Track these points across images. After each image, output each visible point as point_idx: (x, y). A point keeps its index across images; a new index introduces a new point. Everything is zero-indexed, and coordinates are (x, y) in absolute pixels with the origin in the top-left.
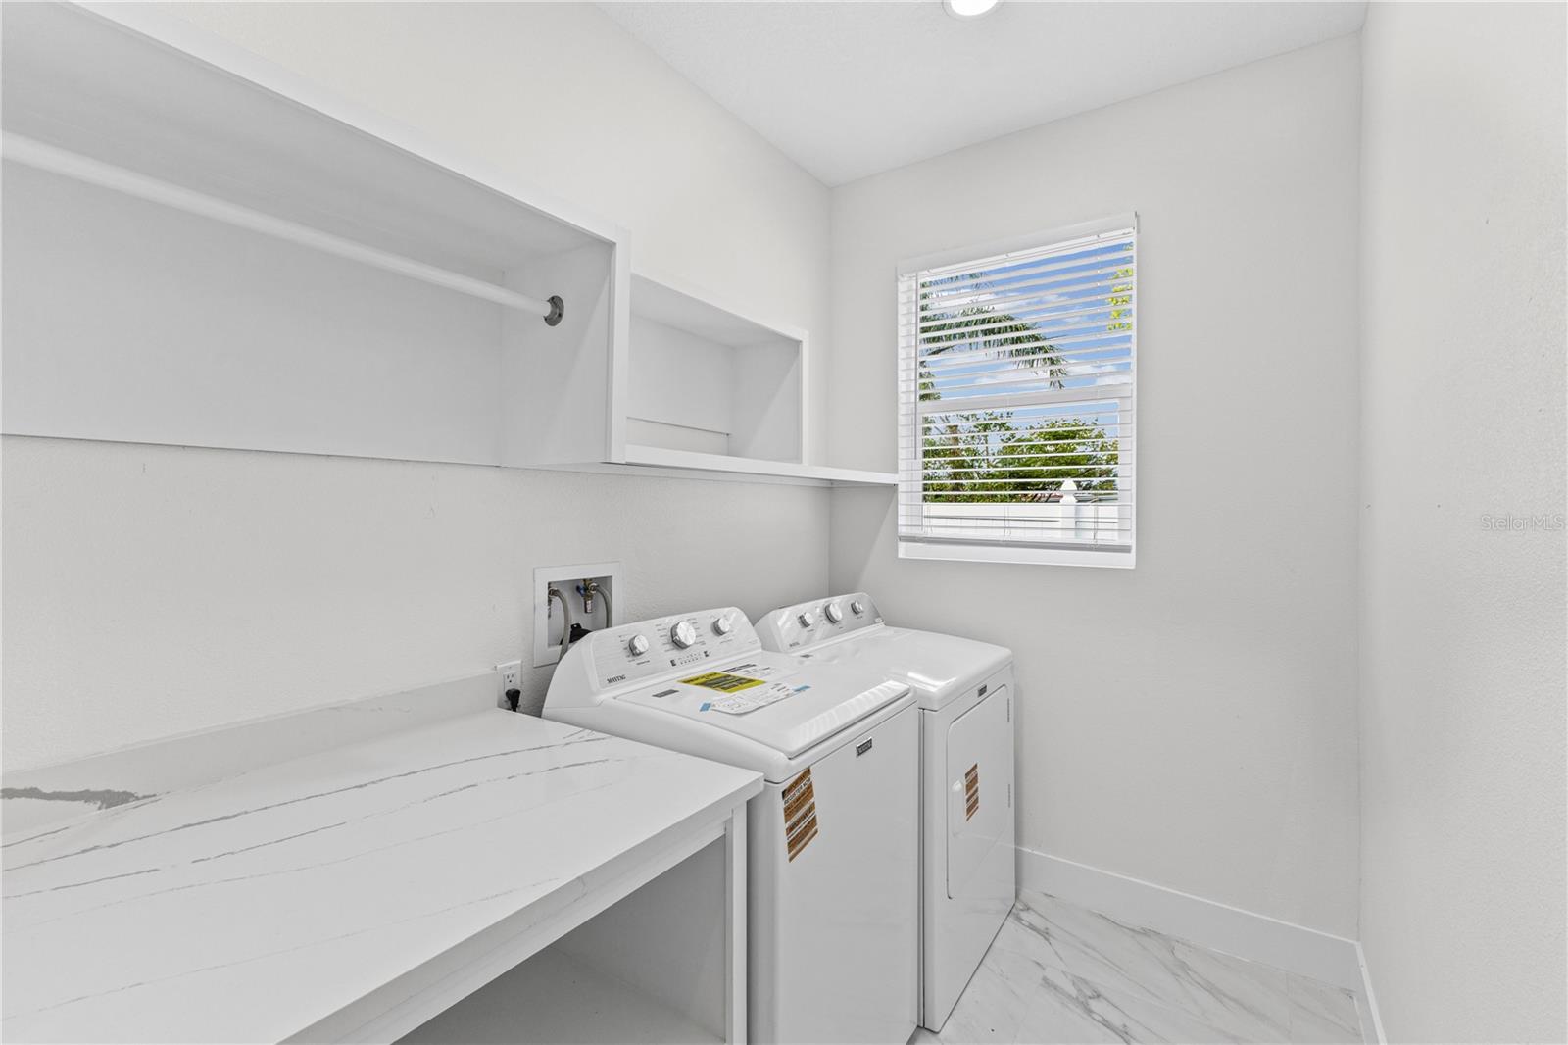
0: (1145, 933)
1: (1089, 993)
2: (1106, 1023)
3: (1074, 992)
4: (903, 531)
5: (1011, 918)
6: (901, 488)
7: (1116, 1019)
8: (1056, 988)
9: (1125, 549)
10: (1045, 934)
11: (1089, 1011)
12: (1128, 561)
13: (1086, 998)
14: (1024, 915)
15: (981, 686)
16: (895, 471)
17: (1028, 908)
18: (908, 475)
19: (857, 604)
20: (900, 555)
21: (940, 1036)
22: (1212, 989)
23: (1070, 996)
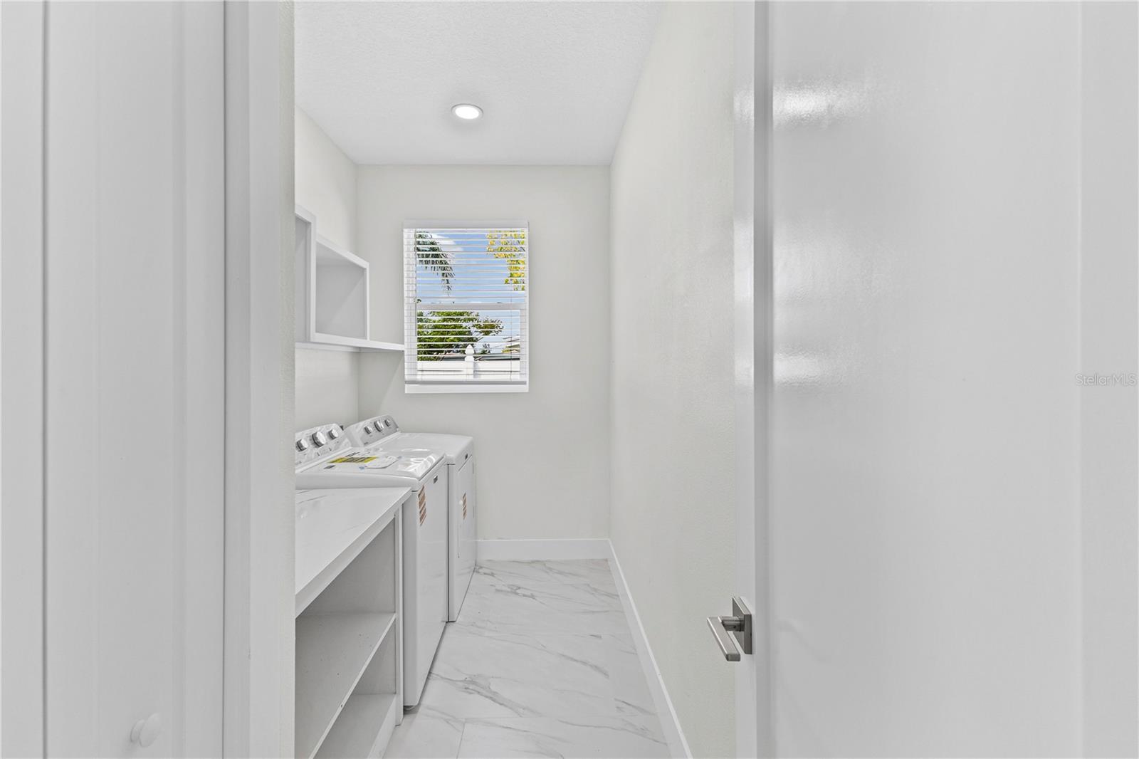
0: (533, 562)
1: (515, 588)
2: (524, 595)
3: (509, 590)
4: (407, 378)
5: (475, 573)
6: (406, 353)
7: (528, 593)
8: (502, 591)
9: (524, 383)
10: (492, 575)
11: (517, 594)
12: (525, 388)
13: (514, 590)
14: (480, 570)
15: (465, 454)
16: (403, 343)
17: (481, 567)
18: (410, 345)
19: (378, 423)
20: (406, 392)
21: (457, 622)
22: (561, 573)
23: (508, 592)
